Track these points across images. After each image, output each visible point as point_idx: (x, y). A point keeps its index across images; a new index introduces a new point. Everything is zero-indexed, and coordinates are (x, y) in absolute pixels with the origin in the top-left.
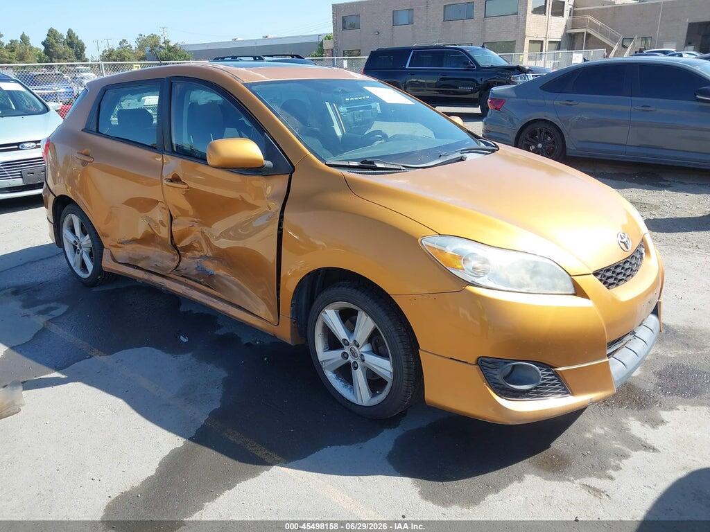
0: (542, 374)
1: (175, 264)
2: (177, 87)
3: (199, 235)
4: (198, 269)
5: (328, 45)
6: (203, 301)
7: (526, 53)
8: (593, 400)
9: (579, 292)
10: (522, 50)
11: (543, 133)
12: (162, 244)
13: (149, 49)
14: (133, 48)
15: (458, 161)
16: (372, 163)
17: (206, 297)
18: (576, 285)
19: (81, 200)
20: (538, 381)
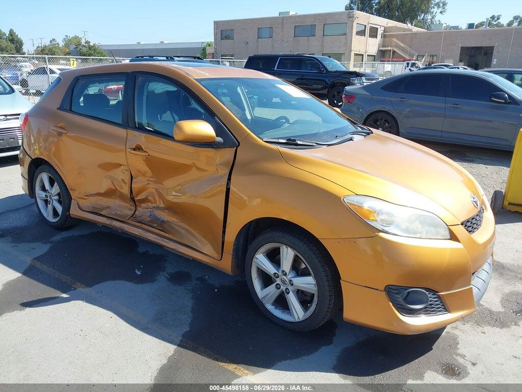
0: (430, 297)
1: (132, 212)
2: (140, 80)
3: (154, 191)
4: (151, 216)
5: (210, 50)
6: (157, 241)
7: (352, 62)
8: (463, 316)
9: (453, 237)
10: (349, 60)
11: (383, 121)
12: (122, 197)
13: (74, 46)
14: (61, 46)
15: (349, 141)
16: (295, 140)
17: (160, 238)
18: (451, 233)
19: (53, 162)
20: (427, 302)
